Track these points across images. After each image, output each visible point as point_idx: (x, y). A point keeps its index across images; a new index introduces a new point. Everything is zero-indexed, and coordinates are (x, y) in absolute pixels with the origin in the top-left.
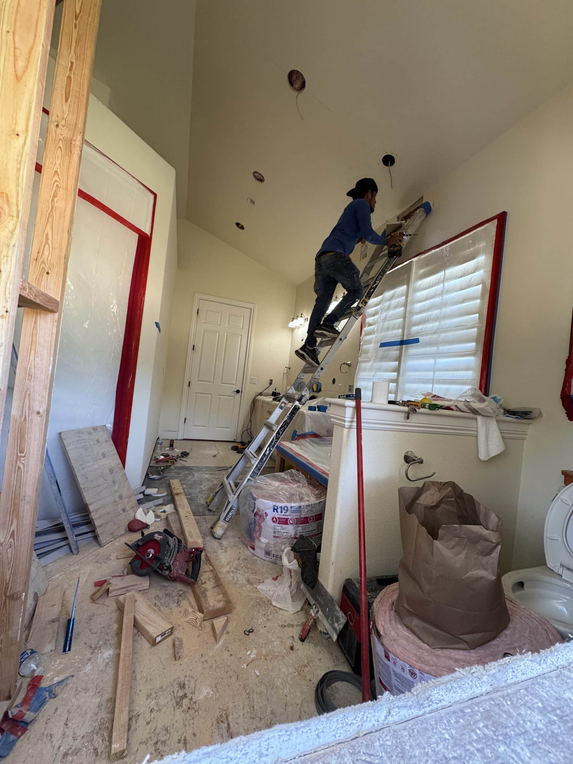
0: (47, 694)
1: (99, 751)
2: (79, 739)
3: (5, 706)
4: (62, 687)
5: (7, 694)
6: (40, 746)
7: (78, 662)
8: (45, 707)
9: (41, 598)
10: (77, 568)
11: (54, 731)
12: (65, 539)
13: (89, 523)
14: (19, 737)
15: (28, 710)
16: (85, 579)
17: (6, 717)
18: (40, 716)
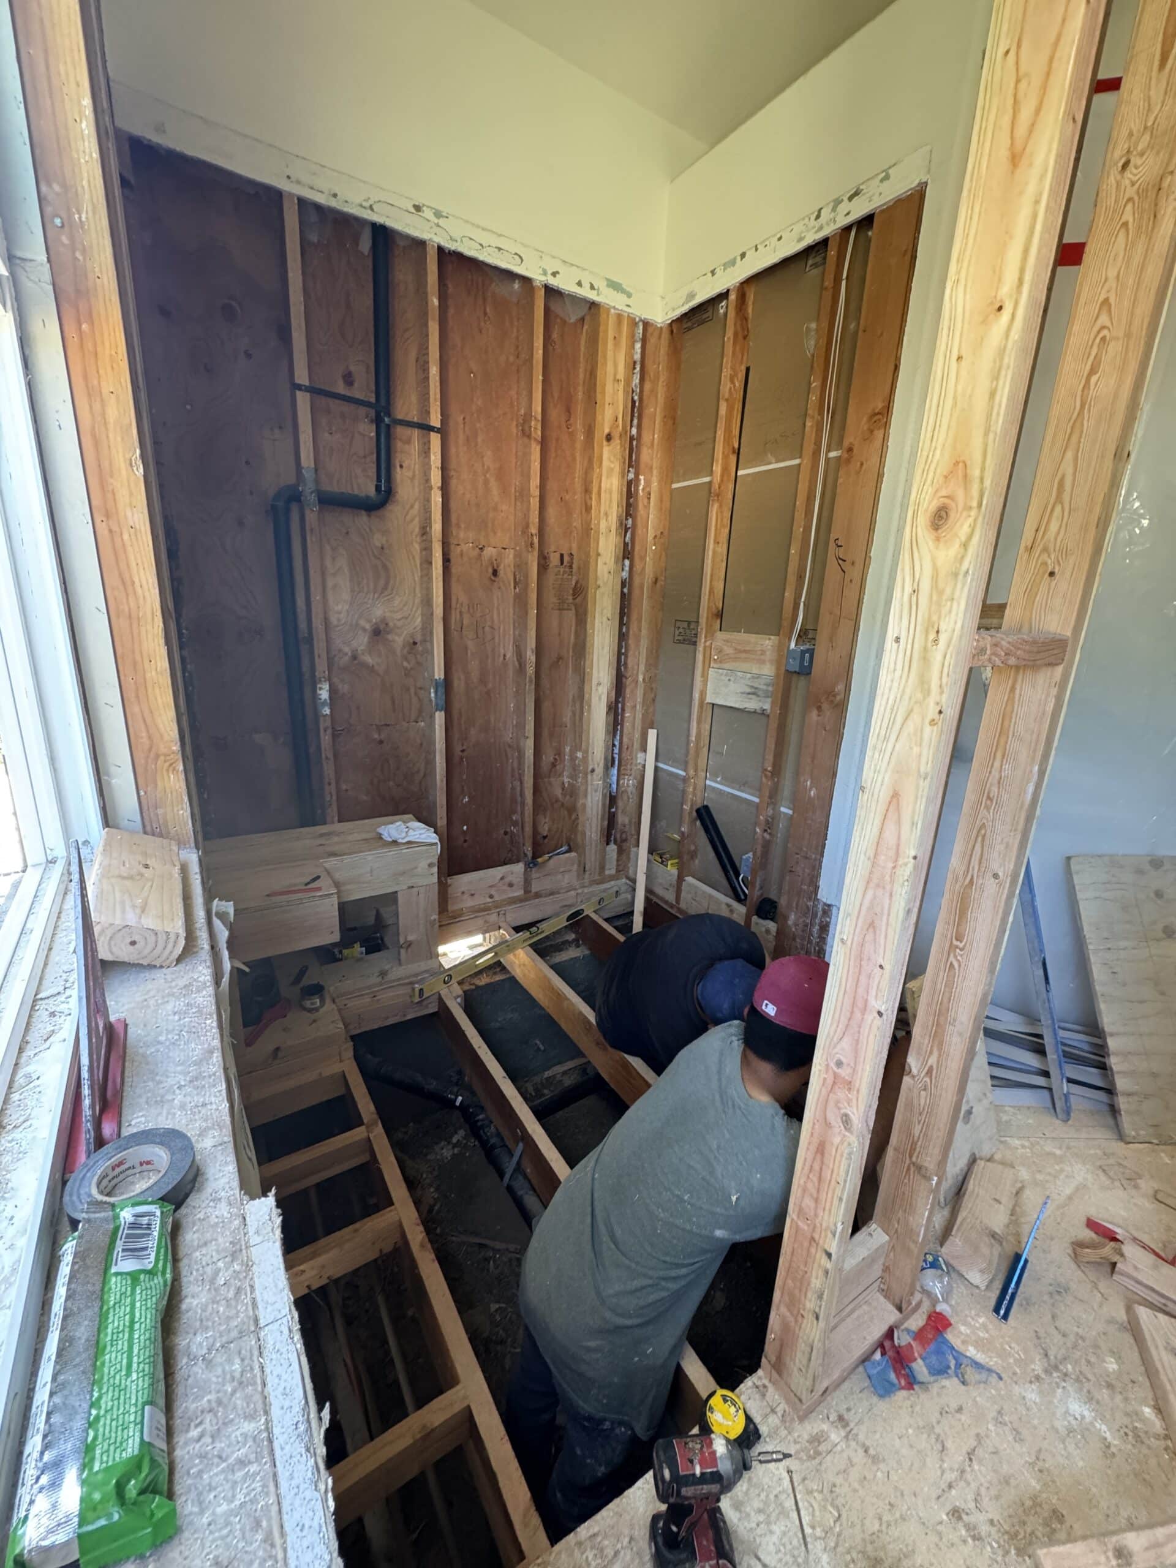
0: (952, 1363)
2: (985, 1516)
3: (892, 1316)
4: (978, 1377)
5: (897, 1301)
6: (923, 1442)
7: (1016, 1360)
8: (946, 1382)
9: (981, 1163)
10: (1058, 1152)
11: (949, 1444)
12: (1046, 1074)
13: (1103, 1067)
14: (902, 1388)
15: (923, 1359)
16: (1068, 1191)
17: (890, 1334)
18: (935, 1389)
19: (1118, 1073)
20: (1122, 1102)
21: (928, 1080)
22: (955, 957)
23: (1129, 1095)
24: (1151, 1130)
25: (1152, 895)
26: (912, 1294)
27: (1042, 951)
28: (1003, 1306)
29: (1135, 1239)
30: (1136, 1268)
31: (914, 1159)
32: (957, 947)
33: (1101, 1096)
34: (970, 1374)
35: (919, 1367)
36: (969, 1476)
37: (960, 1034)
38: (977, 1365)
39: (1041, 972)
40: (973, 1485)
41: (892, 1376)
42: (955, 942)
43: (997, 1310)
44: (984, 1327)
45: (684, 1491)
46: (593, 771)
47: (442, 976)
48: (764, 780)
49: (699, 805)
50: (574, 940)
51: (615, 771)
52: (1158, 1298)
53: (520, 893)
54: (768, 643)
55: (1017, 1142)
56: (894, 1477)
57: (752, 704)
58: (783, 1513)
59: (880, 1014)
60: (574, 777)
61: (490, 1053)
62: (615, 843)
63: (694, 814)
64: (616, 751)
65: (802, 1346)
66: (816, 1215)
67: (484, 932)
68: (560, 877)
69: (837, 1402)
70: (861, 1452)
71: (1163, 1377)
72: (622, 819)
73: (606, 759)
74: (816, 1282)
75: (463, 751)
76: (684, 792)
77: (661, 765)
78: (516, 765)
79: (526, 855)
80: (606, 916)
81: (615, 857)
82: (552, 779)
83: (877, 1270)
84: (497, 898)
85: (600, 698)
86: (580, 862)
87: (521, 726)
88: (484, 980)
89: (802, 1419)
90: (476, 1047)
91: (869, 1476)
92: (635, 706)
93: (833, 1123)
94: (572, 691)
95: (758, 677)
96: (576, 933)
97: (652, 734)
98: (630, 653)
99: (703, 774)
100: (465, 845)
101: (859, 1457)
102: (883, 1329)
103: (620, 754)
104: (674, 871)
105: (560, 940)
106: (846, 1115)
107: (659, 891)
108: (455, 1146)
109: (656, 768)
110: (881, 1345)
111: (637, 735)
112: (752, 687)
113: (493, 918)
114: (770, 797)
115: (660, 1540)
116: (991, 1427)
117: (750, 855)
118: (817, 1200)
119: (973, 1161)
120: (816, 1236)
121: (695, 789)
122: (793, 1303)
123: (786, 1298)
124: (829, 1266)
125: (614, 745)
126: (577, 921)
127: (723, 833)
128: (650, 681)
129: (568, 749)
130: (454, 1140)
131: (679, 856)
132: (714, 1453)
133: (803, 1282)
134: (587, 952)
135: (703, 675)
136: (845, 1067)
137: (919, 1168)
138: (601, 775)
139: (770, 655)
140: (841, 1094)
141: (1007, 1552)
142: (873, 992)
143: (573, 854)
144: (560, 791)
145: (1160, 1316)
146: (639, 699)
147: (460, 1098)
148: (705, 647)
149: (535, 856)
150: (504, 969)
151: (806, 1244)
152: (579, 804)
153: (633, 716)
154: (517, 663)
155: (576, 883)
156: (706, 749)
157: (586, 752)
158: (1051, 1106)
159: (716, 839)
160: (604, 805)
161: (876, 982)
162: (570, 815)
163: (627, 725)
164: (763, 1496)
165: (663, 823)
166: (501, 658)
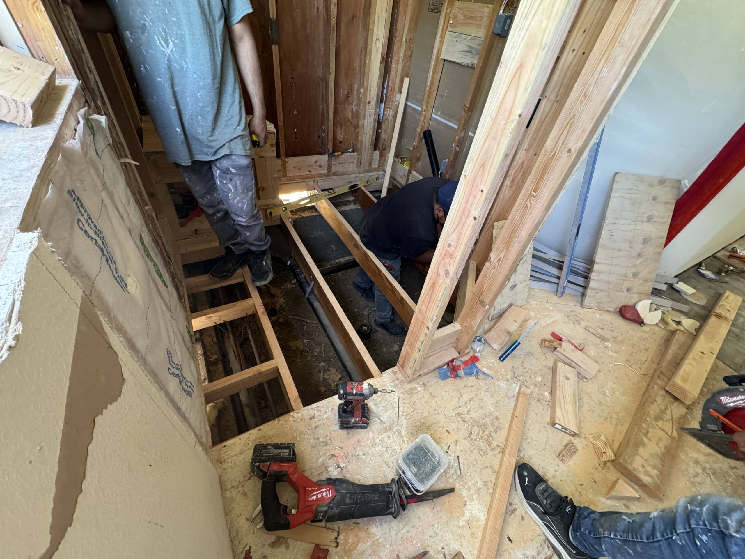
0: (475, 372)
1: (472, 436)
2: (469, 416)
3: (455, 355)
4: (484, 377)
5: (459, 350)
6: (454, 394)
7: (501, 374)
8: (470, 378)
9: (513, 307)
10: (551, 308)
11: (464, 396)
12: (559, 278)
13: (587, 278)
14: (451, 377)
15: (463, 369)
16: (549, 322)
17: (452, 361)
18: (465, 379)
19: (593, 279)
20: (589, 292)
21: (497, 264)
22: (530, 201)
23: (593, 289)
24: (596, 304)
25: (651, 199)
26: (466, 349)
27: (581, 220)
28: (503, 358)
29: (569, 341)
30: (564, 350)
31: (481, 298)
32: (533, 196)
33: (581, 289)
34: (481, 376)
35: (461, 372)
36: (467, 405)
37: (519, 242)
38: (484, 374)
39: (576, 230)
40: (468, 408)
41: (449, 374)
42: (533, 193)
43: (500, 358)
44: (493, 363)
45: (348, 397)
46: (369, 102)
47: (282, 207)
48: (463, 113)
49: (425, 129)
50: (353, 201)
51: (383, 105)
52: (567, 359)
53: (326, 171)
54: (486, 10)
55: (534, 303)
56: (439, 402)
57: (467, 60)
58: (393, 408)
59: (475, 218)
60: (358, 105)
61: (302, 244)
62: (379, 151)
63: (422, 135)
64: (385, 92)
65: (412, 360)
66: (426, 313)
67: (308, 190)
68: (347, 165)
69: (423, 379)
70: (429, 394)
71: (558, 384)
72: (383, 136)
73: (378, 95)
74: (422, 338)
75: (292, 78)
76: (419, 120)
77: (409, 103)
78: (324, 93)
79: (329, 150)
80: (371, 190)
81: (378, 158)
82: (346, 106)
83: (454, 339)
84: (313, 172)
85: (377, 51)
86: (358, 159)
87: (327, 65)
88: (306, 214)
89: (408, 383)
90: (296, 240)
91: (429, 401)
92: (399, 60)
93: (441, 274)
94: (361, 44)
95: (474, 38)
96: (354, 197)
97: (407, 81)
98: (400, 17)
99: (431, 110)
100: (296, 140)
101: (427, 396)
102: (450, 359)
103: (386, 94)
104: (407, 168)
105: (346, 199)
106: (447, 270)
107: (398, 178)
108: (293, 284)
109: (406, 105)
110: (448, 364)
111: (398, 81)
112: (469, 46)
113: (311, 183)
114: (464, 125)
115: (341, 410)
116: (482, 392)
117: (447, 160)
118: (427, 307)
119: (511, 305)
120: (425, 321)
121: (424, 119)
122: (412, 345)
123: (409, 343)
124: (427, 332)
125: (383, 88)
126: (354, 190)
127: (436, 147)
128: (410, 41)
129: (356, 87)
130: (293, 282)
131: (411, 160)
132: (363, 387)
133: (416, 338)
134: (359, 207)
135: (441, 37)
136: (451, 247)
137: (482, 302)
138: (374, 106)
139: (485, 21)
140: (447, 260)
141: (473, 426)
142: (474, 206)
143: (355, 153)
144: (351, 114)
145: (567, 366)
146: (402, 55)
147: (289, 262)
148: (446, 13)
149: (334, 151)
150: (316, 210)
151: (420, 324)
152: (360, 125)
153: (396, 67)
154: (325, 15)
155: (356, 170)
156: (435, 93)
157: (366, 89)
158: (555, 291)
159: (431, 151)
160: (374, 125)
161: (477, 200)
162: (355, 131)
163: (393, 73)
164: (386, 403)
165: (406, 140)
166: (316, 9)
